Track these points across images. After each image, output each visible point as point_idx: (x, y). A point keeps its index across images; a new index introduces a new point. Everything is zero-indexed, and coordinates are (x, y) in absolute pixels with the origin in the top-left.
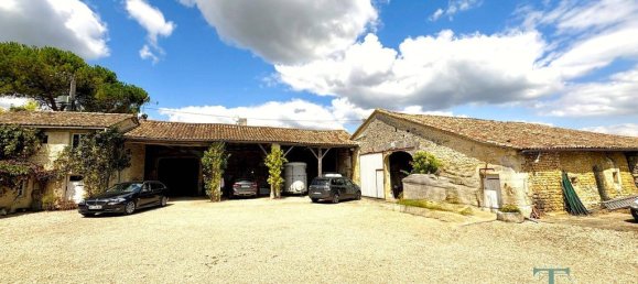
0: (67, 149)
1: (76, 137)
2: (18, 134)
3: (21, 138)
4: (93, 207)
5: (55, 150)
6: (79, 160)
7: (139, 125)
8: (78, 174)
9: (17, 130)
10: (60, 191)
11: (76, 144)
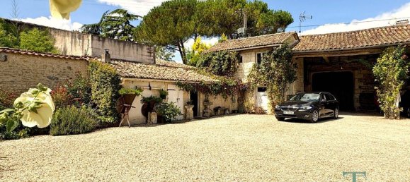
0: (255, 66)
1: (259, 55)
2: (227, 56)
3: (229, 60)
4: (286, 113)
5: (247, 67)
6: (263, 74)
7: (299, 40)
8: (263, 86)
9: (226, 54)
10: (253, 99)
11: (259, 61)
